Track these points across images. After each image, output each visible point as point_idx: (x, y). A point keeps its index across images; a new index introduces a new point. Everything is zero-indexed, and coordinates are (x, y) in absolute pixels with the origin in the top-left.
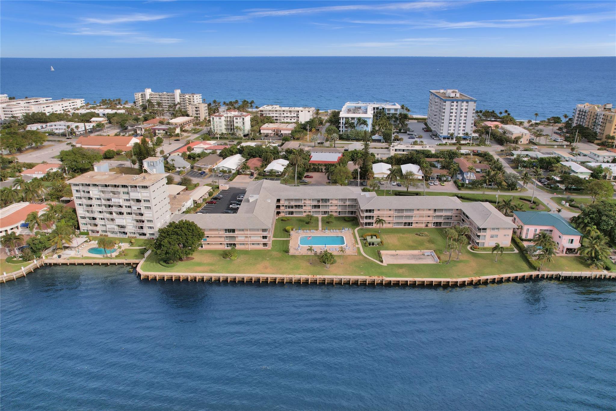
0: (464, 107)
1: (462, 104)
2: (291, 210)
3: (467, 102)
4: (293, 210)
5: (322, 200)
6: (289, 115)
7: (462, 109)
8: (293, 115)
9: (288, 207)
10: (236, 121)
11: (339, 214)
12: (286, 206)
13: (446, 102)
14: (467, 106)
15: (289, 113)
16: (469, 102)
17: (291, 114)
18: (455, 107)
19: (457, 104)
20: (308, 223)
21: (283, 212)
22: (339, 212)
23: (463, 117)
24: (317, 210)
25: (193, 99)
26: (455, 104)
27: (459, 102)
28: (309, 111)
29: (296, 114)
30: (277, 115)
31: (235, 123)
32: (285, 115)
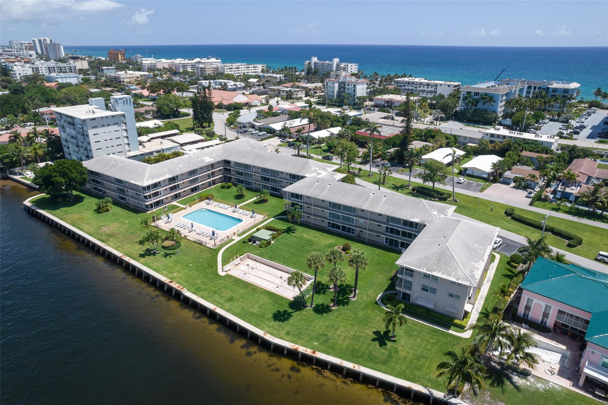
4: (243, 178)
8: (430, 89)
10: (348, 87)
12: (236, 171)
15: (426, 87)
17: (428, 88)
25: (348, 68)
28: (449, 86)
29: (434, 88)
30: (413, 88)
31: (346, 89)
32: (422, 88)
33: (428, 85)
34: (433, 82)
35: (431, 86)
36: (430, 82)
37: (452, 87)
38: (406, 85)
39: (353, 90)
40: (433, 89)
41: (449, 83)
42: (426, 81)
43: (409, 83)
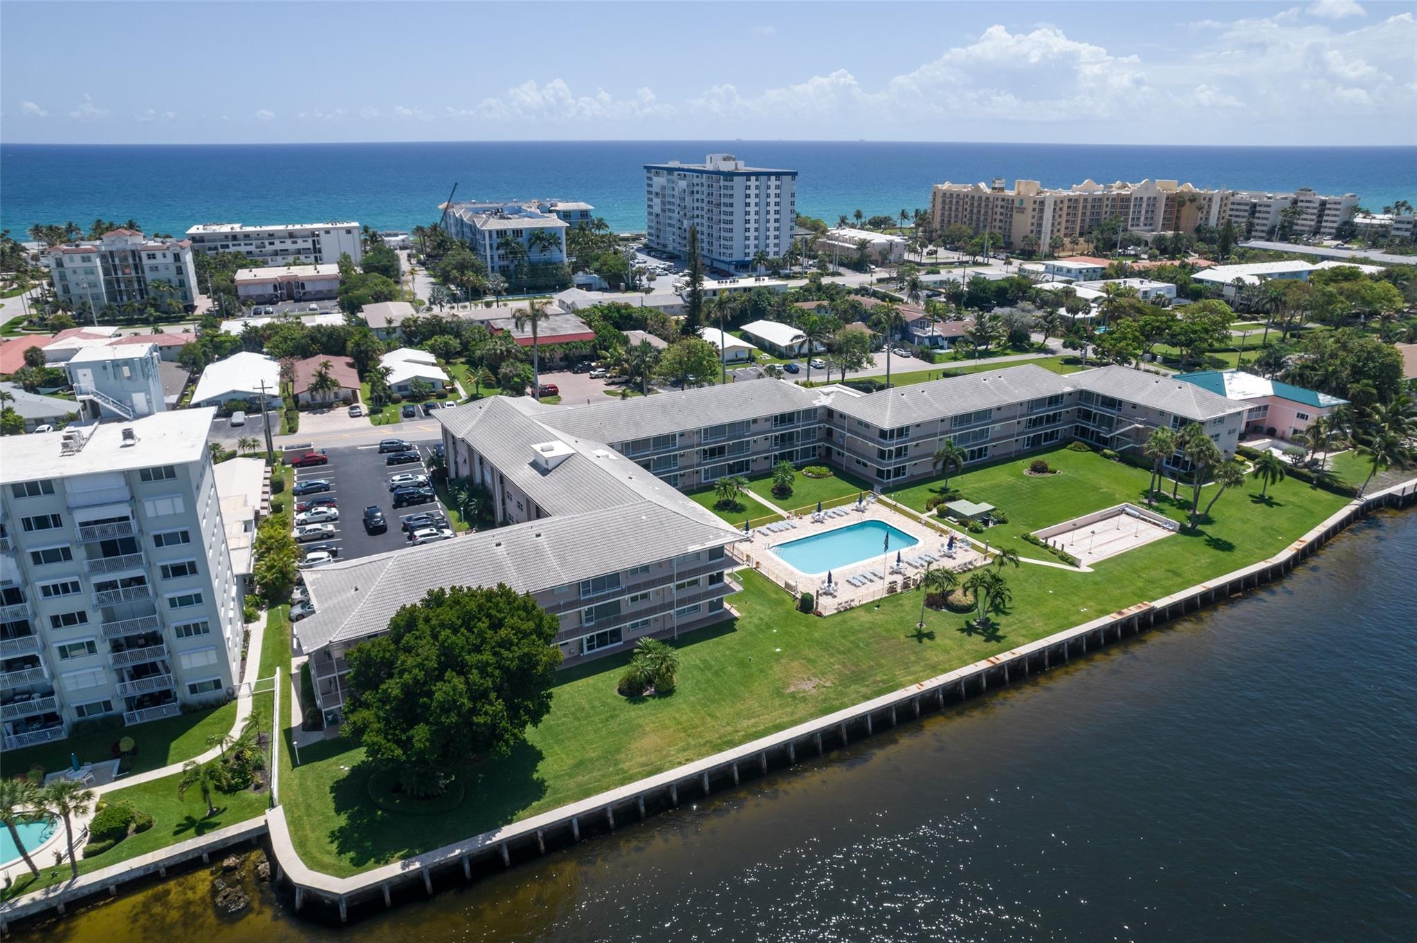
0: (772, 191)
1: (769, 183)
3: (778, 178)
6: (288, 245)
7: (768, 195)
8: (301, 244)
13: (735, 178)
14: (777, 187)
15: (289, 242)
16: (784, 179)
17: (295, 242)
19: (757, 183)
23: (772, 213)
26: (754, 182)
27: (762, 179)
28: (349, 231)
29: (310, 240)
30: (252, 248)
31: (147, 270)
32: (278, 246)
33: (291, 235)
34: (298, 227)
35: (302, 237)
36: (290, 227)
37: (355, 232)
38: (230, 244)
39: (173, 269)
40: (309, 245)
41: (345, 225)
42: (282, 227)
43: (235, 237)
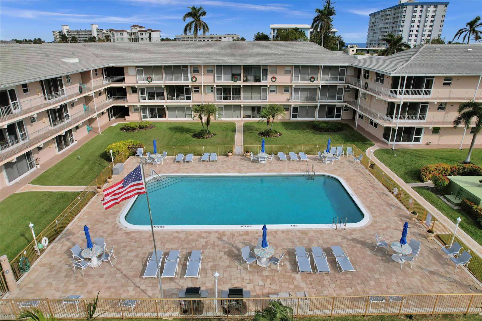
0: (431, 13)
1: (429, 9)
2: (156, 102)
3: (436, 6)
4: (165, 102)
5: (247, 69)
7: (427, 16)
9: (149, 94)
10: (142, 37)
11: (295, 116)
12: (142, 91)
13: (408, 7)
14: (435, 11)
16: (439, 7)
18: (418, 14)
19: (421, 9)
20: (199, 135)
21: (136, 110)
22: (295, 109)
23: (428, 26)
24: (231, 102)
26: (419, 8)
27: (425, 7)
